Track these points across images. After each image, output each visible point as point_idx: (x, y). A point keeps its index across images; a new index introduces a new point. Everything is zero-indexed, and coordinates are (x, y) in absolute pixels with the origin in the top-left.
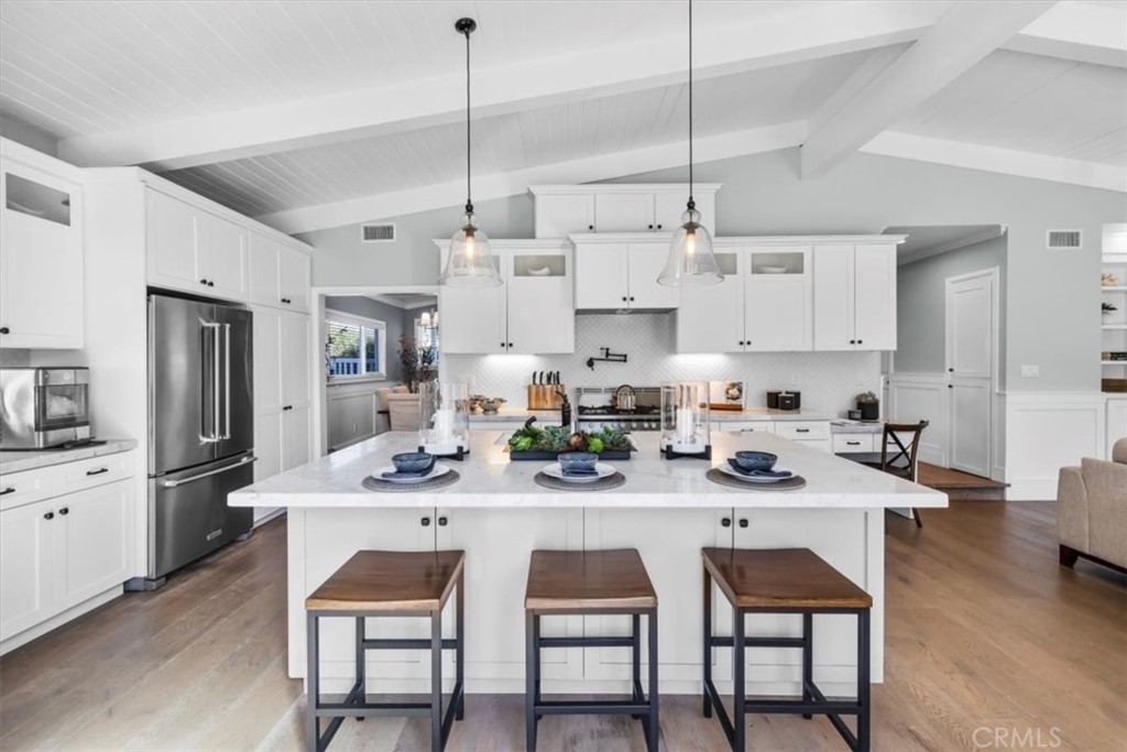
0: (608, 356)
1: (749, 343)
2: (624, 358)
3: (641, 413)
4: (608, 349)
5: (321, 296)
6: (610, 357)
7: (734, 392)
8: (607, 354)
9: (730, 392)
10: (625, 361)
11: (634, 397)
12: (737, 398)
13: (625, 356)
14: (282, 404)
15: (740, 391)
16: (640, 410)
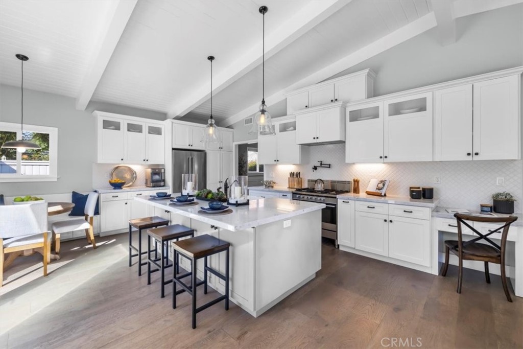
0: (322, 165)
1: (386, 157)
2: (329, 166)
3: (326, 193)
4: (321, 162)
5: (236, 145)
6: (322, 166)
7: (381, 186)
8: (321, 164)
9: (379, 185)
10: (329, 167)
11: (322, 185)
12: (381, 189)
13: (330, 165)
14: (219, 180)
15: (384, 185)
16: (326, 191)
